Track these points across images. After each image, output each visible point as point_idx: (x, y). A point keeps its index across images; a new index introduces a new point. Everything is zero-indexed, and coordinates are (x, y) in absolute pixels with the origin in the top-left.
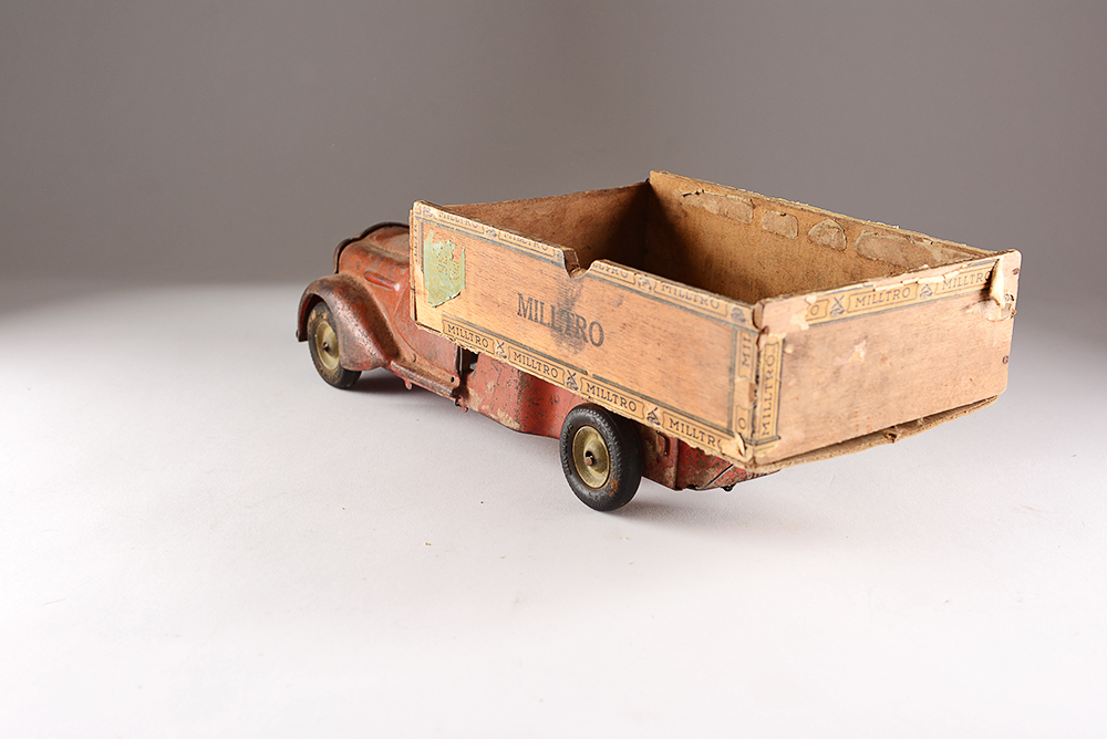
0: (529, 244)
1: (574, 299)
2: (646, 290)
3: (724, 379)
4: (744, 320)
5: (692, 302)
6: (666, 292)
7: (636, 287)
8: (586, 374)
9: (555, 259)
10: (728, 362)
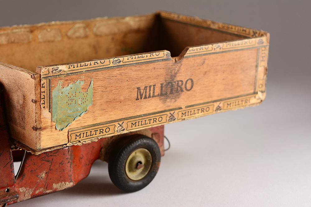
0: (147, 56)
1: (176, 73)
2: (218, 50)
3: (253, 72)
4: (263, 43)
5: (241, 45)
6: (229, 46)
7: (213, 51)
8: (181, 108)
9: (165, 57)
10: (255, 64)
